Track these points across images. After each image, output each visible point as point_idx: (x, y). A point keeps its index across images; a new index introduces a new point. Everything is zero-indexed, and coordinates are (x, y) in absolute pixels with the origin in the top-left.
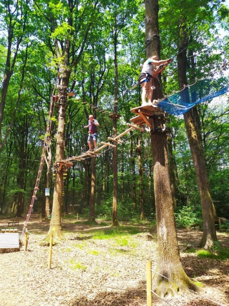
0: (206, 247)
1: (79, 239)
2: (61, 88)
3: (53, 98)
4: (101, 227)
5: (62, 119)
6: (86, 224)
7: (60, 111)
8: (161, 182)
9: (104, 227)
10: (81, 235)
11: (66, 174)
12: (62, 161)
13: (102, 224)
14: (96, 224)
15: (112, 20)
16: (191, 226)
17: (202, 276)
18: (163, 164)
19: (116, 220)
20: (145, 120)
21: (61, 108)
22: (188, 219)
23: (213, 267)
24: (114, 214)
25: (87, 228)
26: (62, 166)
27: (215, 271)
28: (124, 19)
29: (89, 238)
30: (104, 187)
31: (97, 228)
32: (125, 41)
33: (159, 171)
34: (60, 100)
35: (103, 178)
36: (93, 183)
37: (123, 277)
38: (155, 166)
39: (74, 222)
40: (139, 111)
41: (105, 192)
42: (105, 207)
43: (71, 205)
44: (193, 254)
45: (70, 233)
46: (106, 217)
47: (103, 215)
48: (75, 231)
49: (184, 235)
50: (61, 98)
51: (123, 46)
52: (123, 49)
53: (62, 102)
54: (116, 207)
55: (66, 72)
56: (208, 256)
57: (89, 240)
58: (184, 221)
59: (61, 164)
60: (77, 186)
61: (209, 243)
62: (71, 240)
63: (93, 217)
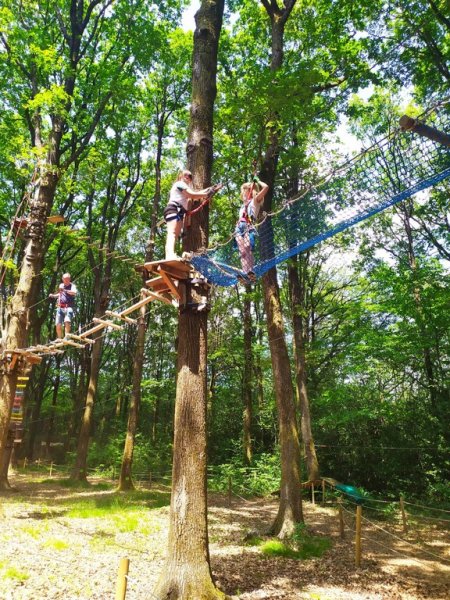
0: (281, 535)
1: (38, 516)
2: (35, 205)
3: (16, 222)
4: (95, 493)
5: (29, 265)
6: (65, 484)
7: (28, 251)
8: (188, 403)
9: (102, 493)
10: (45, 509)
11: (28, 378)
12: (18, 350)
13: (101, 486)
14: (88, 486)
15: (159, 92)
16: (273, 494)
17: (254, 592)
18: (195, 370)
19: (127, 479)
20: (171, 287)
21: (30, 244)
22: (270, 480)
23: (281, 573)
24: (125, 465)
25: (64, 493)
26: (18, 360)
27: (282, 581)
28: (180, 93)
29: (61, 514)
30: (118, 408)
31: (85, 494)
32: (181, 133)
33: (187, 383)
34: (30, 228)
35: (118, 390)
36: (89, 400)
37: (98, 595)
38: (181, 374)
39: (40, 479)
40: (159, 268)
41: (119, 418)
42: (114, 450)
43: (43, 444)
44: (255, 550)
45: (23, 504)
46: (113, 470)
47: (108, 466)
48: (36, 500)
49: (255, 512)
50: (33, 225)
51: (177, 141)
52: (175, 147)
53: (34, 232)
54: (130, 451)
55: (49, 175)
56: (278, 553)
57: (60, 519)
58: (261, 484)
59: (15, 357)
60: (64, 404)
61: (288, 527)
62: (21, 518)
63: (82, 471)
